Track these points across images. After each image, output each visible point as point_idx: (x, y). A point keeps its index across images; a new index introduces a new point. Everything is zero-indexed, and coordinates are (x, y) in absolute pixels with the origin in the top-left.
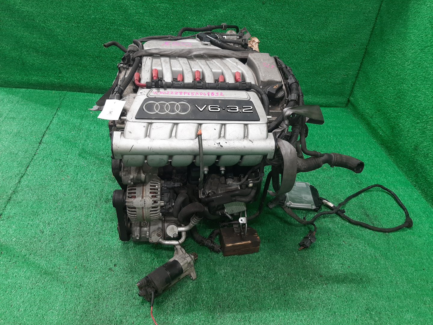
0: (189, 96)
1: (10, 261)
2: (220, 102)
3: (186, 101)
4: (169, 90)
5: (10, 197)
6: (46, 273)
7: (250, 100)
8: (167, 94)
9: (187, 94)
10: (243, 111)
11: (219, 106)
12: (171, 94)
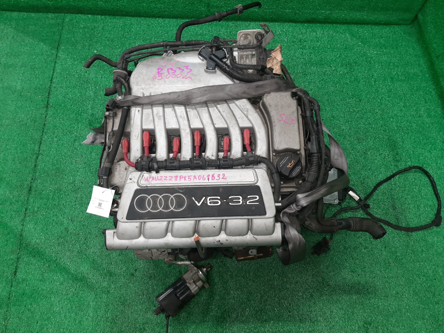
0: (185, 182)
1: (44, 265)
2: (221, 190)
3: (182, 191)
4: (163, 173)
5: (31, 187)
6: (76, 279)
7: (257, 184)
8: (160, 180)
9: (183, 179)
10: (248, 203)
11: (219, 198)
12: (165, 181)
